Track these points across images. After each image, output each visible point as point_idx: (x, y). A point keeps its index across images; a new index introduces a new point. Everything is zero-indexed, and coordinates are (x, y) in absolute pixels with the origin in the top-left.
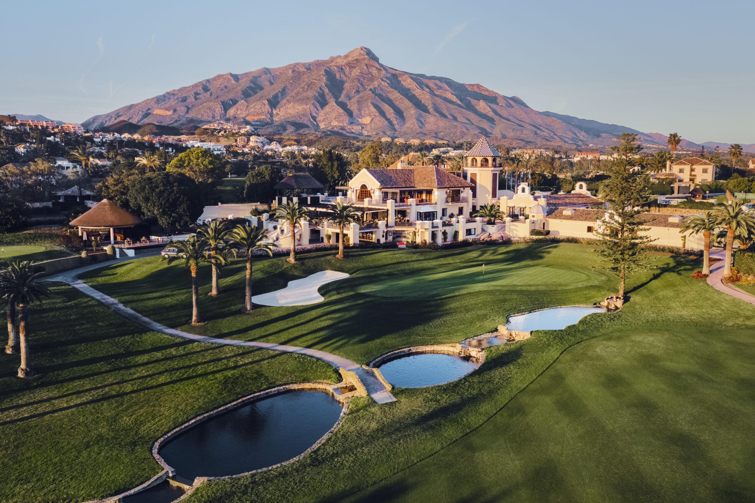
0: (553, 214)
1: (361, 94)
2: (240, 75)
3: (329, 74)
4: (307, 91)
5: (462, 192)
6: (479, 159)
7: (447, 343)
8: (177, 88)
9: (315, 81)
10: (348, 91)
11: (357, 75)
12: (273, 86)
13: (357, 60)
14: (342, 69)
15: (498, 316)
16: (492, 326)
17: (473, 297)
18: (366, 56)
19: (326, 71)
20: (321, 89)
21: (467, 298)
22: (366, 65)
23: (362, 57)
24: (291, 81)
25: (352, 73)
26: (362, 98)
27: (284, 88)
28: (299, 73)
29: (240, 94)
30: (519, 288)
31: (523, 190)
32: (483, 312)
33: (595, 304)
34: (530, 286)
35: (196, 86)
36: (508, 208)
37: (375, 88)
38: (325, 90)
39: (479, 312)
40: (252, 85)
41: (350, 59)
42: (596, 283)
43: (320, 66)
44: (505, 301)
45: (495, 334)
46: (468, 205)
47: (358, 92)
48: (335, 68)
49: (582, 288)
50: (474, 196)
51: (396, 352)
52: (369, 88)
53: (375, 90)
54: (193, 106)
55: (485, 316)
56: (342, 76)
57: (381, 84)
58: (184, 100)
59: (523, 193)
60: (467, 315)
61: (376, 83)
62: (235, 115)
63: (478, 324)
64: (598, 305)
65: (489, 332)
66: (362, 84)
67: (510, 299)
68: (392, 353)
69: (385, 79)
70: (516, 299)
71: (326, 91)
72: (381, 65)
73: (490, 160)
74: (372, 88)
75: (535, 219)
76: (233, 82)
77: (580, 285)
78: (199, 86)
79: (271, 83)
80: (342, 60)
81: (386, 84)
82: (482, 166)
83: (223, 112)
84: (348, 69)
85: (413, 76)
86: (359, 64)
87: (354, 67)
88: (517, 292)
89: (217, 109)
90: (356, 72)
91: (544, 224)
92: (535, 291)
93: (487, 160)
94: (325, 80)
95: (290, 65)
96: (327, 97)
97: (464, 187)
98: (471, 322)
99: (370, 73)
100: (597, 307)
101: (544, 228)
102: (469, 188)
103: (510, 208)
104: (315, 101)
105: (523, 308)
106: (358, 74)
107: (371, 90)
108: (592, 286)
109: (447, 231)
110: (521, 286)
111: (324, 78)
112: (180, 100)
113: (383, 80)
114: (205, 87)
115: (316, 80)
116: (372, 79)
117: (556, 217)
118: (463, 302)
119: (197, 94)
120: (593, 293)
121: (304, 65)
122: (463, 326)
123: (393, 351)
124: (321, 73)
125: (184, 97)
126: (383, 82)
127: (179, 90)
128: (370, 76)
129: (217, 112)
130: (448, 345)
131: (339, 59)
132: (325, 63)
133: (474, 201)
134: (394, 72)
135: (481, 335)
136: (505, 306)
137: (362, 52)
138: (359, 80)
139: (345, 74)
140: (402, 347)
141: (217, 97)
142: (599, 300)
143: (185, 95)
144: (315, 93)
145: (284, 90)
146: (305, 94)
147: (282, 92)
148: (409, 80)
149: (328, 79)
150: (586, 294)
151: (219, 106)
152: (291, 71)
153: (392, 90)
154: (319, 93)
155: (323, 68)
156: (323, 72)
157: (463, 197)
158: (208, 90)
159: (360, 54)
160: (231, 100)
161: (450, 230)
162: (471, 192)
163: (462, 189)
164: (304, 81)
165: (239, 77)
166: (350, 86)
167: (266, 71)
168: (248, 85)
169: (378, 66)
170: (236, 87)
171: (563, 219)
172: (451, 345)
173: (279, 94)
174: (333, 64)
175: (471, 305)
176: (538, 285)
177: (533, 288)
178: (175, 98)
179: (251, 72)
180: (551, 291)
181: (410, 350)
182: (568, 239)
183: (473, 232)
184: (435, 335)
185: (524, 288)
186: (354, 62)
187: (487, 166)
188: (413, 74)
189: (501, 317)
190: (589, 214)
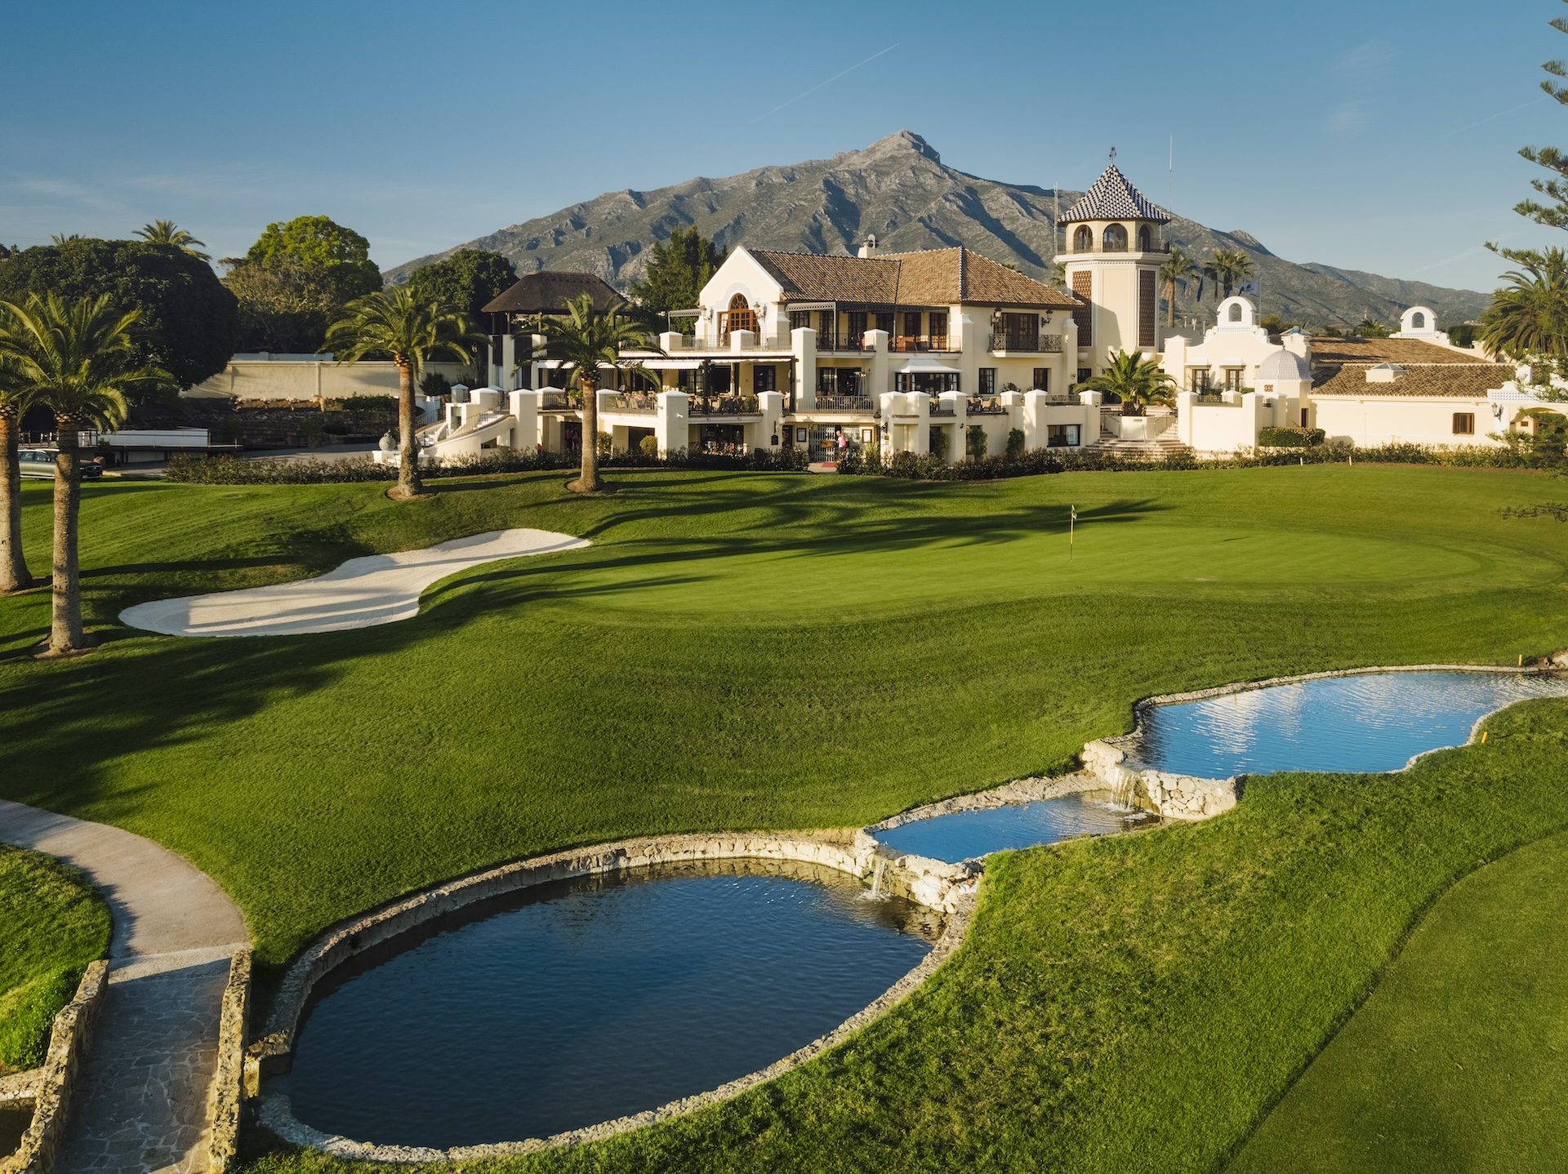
0: (1334, 381)
1: (902, 230)
2: (649, 193)
3: (834, 190)
4: (786, 224)
5: (1044, 322)
6: (1098, 229)
7: (822, 823)
8: (520, 222)
9: (803, 203)
10: (873, 223)
11: (893, 190)
12: (715, 215)
13: (892, 158)
14: (860, 177)
15: (1093, 701)
16: (1057, 750)
17: (1002, 620)
18: (913, 151)
19: (827, 183)
20: (815, 218)
21: (978, 625)
22: (913, 168)
23: (904, 151)
24: (754, 204)
25: (883, 184)
26: (901, 236)
27: (739, 217)
28: (770, 186)
29: (647, 231)
30: (1203, 594)
31: (1236, 314)
32: (1034, 681)
33: (1529, 662)
34: (1250, 586)
35: (558, 216)
36: (1190, 372)
37: (929, 217)
38: (824, 222)
39: (1015, 683)
40: (673, 214)
41: (878, 156)
42: (1518, 581)
43: (814, 172)
44: (1137, 638)
45: (1066, 784)
46: (1064, 361)
47: (894, 224)
48: (847, 175)
49: (1465, 596)
50: (1085, 338)
51: (533, 863)
52: (919, 215)
53: (931, 220)
54: (551, 257)
55: (1037, 700)
56: (860, 191)
57: (944, 207)
58: (533, 245)
59: (1236, 324)
60: (960, 693)
61: (933, 204)
62: (636, 275)
63: (997, 735)
64: (1544, 666)
65: (1038, 775)
66: (902, 208)
67: (1160, 634)
68: (514, 867)
69: (951, 197)
70: (1186, 634)
71: (827, 222)
72: (945, 169)
73: (1131, 228)
74: (925, 215)
75: (1274, 395)
76: (635, 207)
77: (1454, 588)
78: (565, 218)
79: (713, 210)
80: (861, 160)
81: (955, 207)
82: (1107, 247)
83: (611, 268)
84: (873, 177)
85: (1013, 190)
86: (896, 167)
87: (888, 174)
88: (1194, 605)
89: (601, 263)
90: (890, 183)
91: (1304, 411)
92: (1269, 606)
93: (1123, 233)
94: (824, 202)
95: (752, 172)
96: (828, 237)
97: (1050, 308)
98: (968, 726)
99: (920, 185)
100: (1538, 675)
101: (1304, 424)
102: (1069, 313)
103: (1195, 371)
104: (802, 245)
105: (1211, 668)
106: (894, 187)
107: (921, 220)
108: (1504, 592)
109: (984, 430)
110: (1211, 584)
111: (824, 197)
112: (525, 245)
113: (947, 200)
114: (577, 219)
115: (805, 200)
116: (925, 197)
117: (1343, 389)
118: (955, 640)
119: (559, 233)
120: (1517, 616)
121: (782, 171)
122: (924, 742)
123: (514, 860)
124: (817, 186)
125: (535, 239)
126: (948, 204)
127: (524, 226)
128: (920, 190)
129: (599, 268)
130: (818, 832)
131: (855, 157)
132: (826, 165)
133: (1084, 355)
134: (972, 181)
135: (994, 786)
136: (1136, 657)
137: (904, 141)
138: (897, 200)
139: (866, 187)
140: (585, 837)
141: (601, 238)
142: (1545, 644)
143: (536, 235)
144: (803, 228)
145: (737, 222)
146: (783, 230)
147: (734, 227)
148: (1005, 198)
149: (831, 199)
150: (1486, 621)
151: (604, 257)
152: (753, 183)
153: (967, 219)
154: (810, 228)
155: (821, 177)
156: (820, 185)
157: (1046, 337)
158: (582, 226)
159: (900, 145)
160: (627, 243)
161: (992, 427)
162: (1072, 327)
163: (1043, 314)
164: (780, 204)
165: (648, 198)
166: (878, 213)
167: (704, 184)
168: (664, 214)
169: (937, 170)
170: (641, 218)
171: (1367, 393)
172: (831, 833)
173: (728, 230)
174: (841, 167)
175: (989, 650)
176: (1281, 585)
177: (1262, 595)
178: (516, 242)
179: (672, 188)
180: (1334, 606)
181: (621, 853)
182: (1390, 450)
183: (1072, 439)
184: (775, 780)
185: (1225, 594)
186: (887, 163)
187: (1124, 248)
188: (1012, 186)
189: (1105, 706)
190: (1456, 377)
